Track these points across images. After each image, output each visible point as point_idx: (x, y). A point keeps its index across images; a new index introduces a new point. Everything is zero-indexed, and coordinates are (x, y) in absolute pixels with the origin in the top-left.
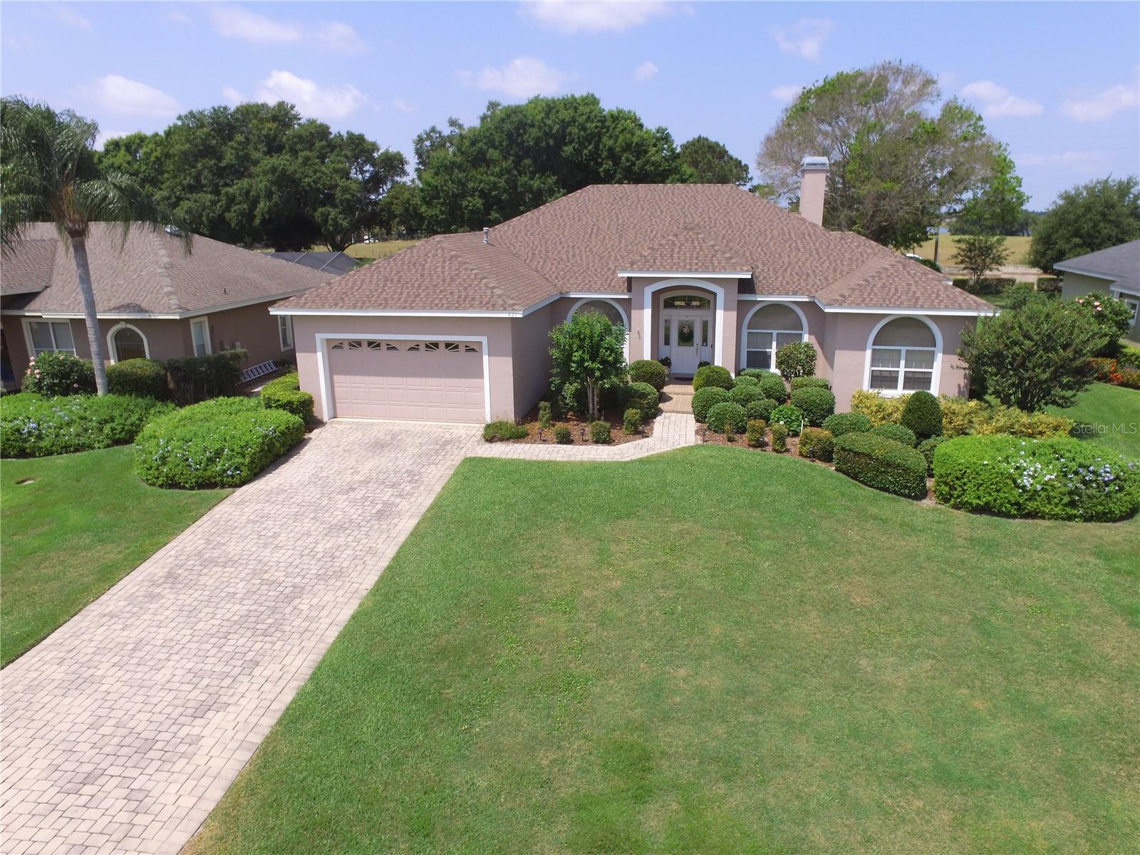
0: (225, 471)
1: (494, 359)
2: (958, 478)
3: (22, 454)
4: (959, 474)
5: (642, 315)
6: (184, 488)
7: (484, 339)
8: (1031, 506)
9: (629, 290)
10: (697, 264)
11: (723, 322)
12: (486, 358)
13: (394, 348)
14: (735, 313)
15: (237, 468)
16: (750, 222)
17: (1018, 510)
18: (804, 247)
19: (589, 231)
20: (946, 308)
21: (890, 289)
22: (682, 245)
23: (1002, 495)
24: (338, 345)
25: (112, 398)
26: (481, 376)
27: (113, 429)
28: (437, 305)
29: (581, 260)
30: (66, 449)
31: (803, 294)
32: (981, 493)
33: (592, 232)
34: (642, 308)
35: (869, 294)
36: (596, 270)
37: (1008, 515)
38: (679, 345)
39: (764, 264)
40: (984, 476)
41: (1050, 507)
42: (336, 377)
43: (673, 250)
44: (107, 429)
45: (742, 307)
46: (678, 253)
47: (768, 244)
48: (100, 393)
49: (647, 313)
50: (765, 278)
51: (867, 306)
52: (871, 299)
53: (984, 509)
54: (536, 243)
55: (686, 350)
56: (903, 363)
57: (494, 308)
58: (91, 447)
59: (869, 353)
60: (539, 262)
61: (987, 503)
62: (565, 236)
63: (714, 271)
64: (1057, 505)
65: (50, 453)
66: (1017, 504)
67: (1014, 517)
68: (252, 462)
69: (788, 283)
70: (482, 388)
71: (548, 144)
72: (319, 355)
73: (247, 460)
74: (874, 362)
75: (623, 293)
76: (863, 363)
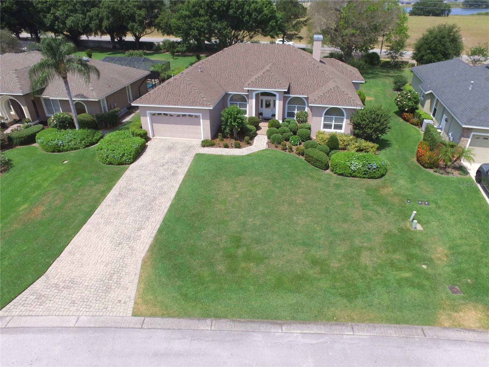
0: (126, 160)
1: (204, 120)
2: (335, 166)
3: (59, 151)
4: (335, 165)
5: (252, 101)
6: (114, 165)
7: (201, 114)
8: (354, 174)
9: (248, 92)
10: (270, 85)
11: (279, 104)
12: (201, 120)
13: (172, 116)
14: (282, 101)
15: (129, 159)
16: (292, 63)
17: (351, 175)
19: (236, 65)
20: (347, 106)
21: (331, 97)
22: (266, 77)
23: (346, 171)
24: (154, 114)
25: (81, 131)
26: (200, 125)
27: (85, 142)
28: (185, 104)
30: (72, 149)
31: (305, 95)
32: (340, 170)
33: (237, 65)
34: (252, 99)
35: (324, 99)
36: (238, 83)
37: (348, 176)
38: (266, 108)
39: (294, 82)
40: (342, 165)
41: (359, 175)
42: (154, 124)
43: (262, 80)
44: (83, 142)
45: (285, 99)
46: (264, 81)
47: (297, 72)
48: (77, 129)
49: (254, 101)
50: (294, 87)
51: (322, 104)
52: (324, 101)
53: (342, 175)
54: (217, 70)
55: (268, 109)
56: (334, 121)
57: (203, 106)
58: (79, 148)
59: (323, 118)
60: (218, 78)
61: (342, 173)
62: (227, 67)
63: (275, 89)
64: (361, 174)
65: (67, 151)
66: (350, 173)
67: (350, 177)
68: (133, 157)
69: (301, 90)
70: (200, 129)
71: (223, 9)
72: (148, 118)
73: (132, 157)
74: (325, 120)
75: (246, 92)
76: (321, 121)
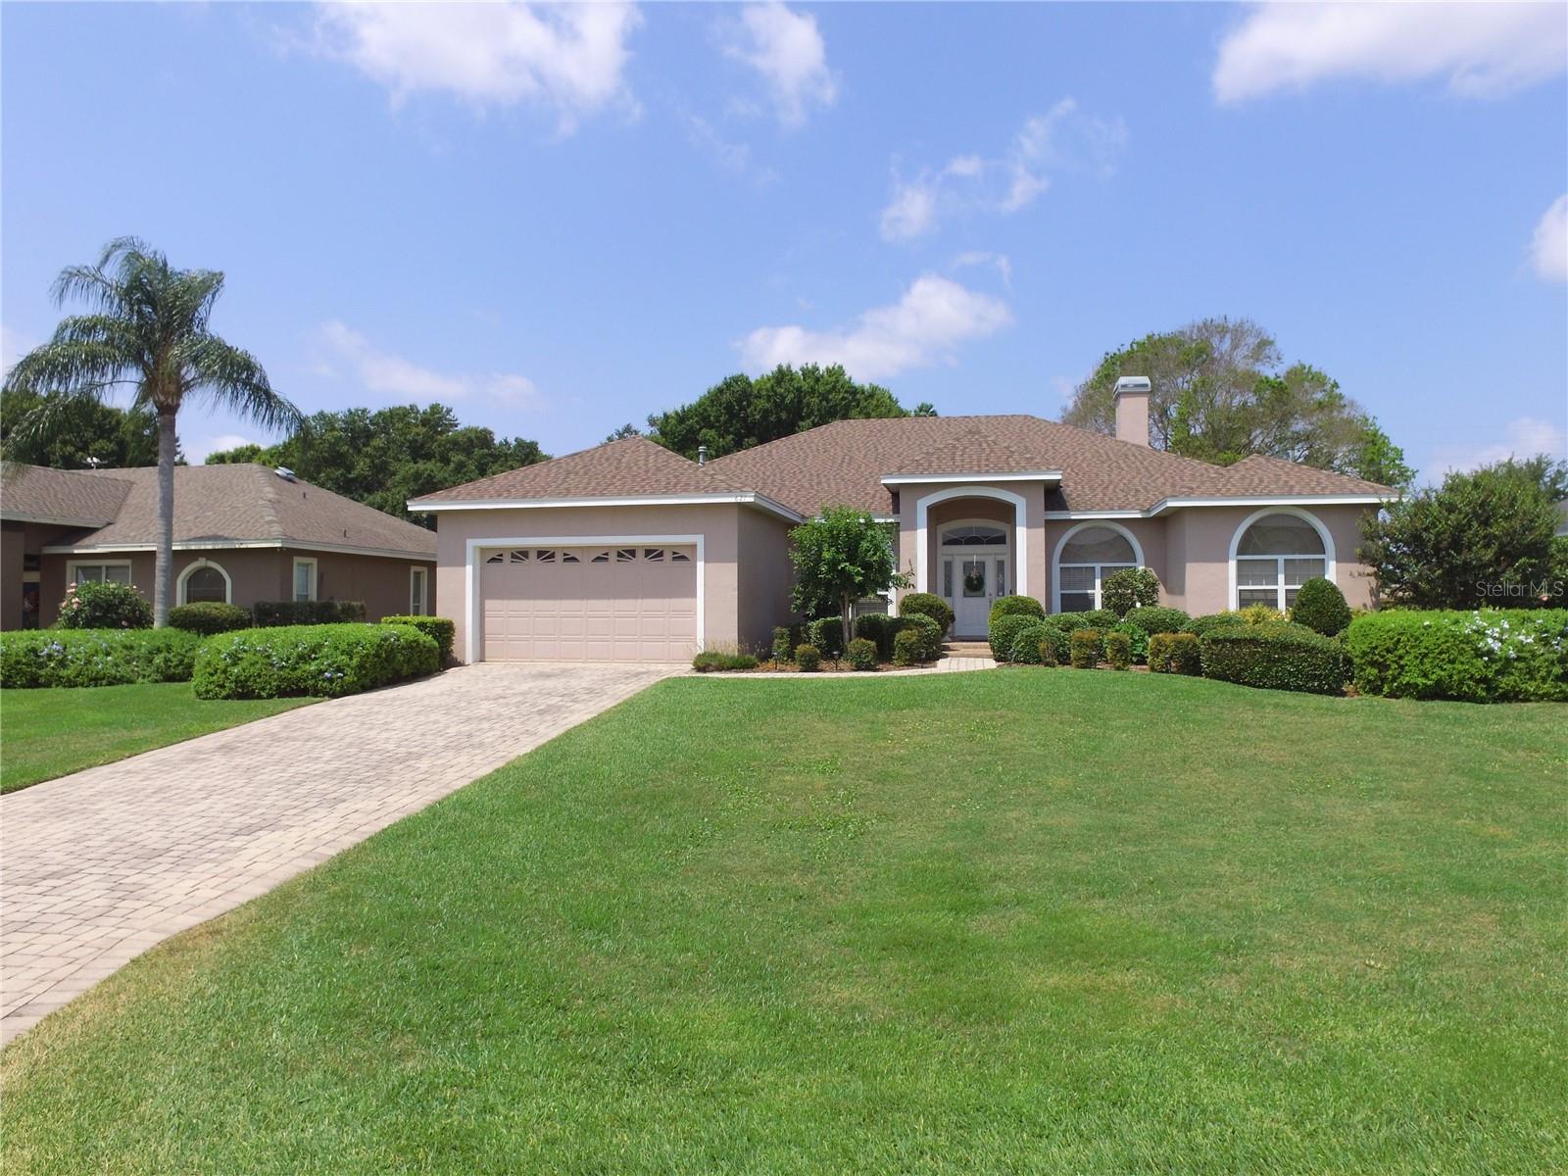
0: (321, 672)
1: (712, 566)
2: (1388, 651)
4: (1390, 644)
5: (915, 540)
6: (260, 697)
7: (699, 540)
8: (1505, 682)
9: (896, 510)
10: (987, 465)
11: (1027, 542)
12: (700, 565)
13: (574, 559)
14: (1043, 530)
15: (339, 669)
17: (1488, 690)
18: (1128, 466)
22: (965, 448)
23: (1460, 667)
24: (495, 558)
26: (694, 595)
28: (637, 491)
29: (829, 486)
30: (96, 681)
31: (1133, 508)
32: (1428, 666)
34: (914, 527)
35: (1224, 485)
36: (850, 495)
37: (1472, 698)
38: (965, 596)
39: (1076, 483)
40: (1428, 642)
41: (1534, 684)
42: (489, 604)
44: (158, 660)
45: (1053, 528)
46: (962, 455)
48: (156, 625)
49: (922, 535)
50: (1078, 496)
51: (1225, 497)
52: (1229, 490)
53: (1438, 692)
55: (974, 602)
56: (1281, 578)
57: (715, 491)
58: (130, 682)
59: (1232, 565)
60: (772, 490)
61: (1439, 682)
63: (1011, 472)
64: (1544, 680)
65: (71, 684)
66: (1484, 680)
67: (1482, 701)
68: (361, 666)
69: (1110, 499)
70: (693, 611)
72: (469, 568)
73: (355, 661)
74: (1241, 578)
75: (887, 516)
76: (1226, 580)
